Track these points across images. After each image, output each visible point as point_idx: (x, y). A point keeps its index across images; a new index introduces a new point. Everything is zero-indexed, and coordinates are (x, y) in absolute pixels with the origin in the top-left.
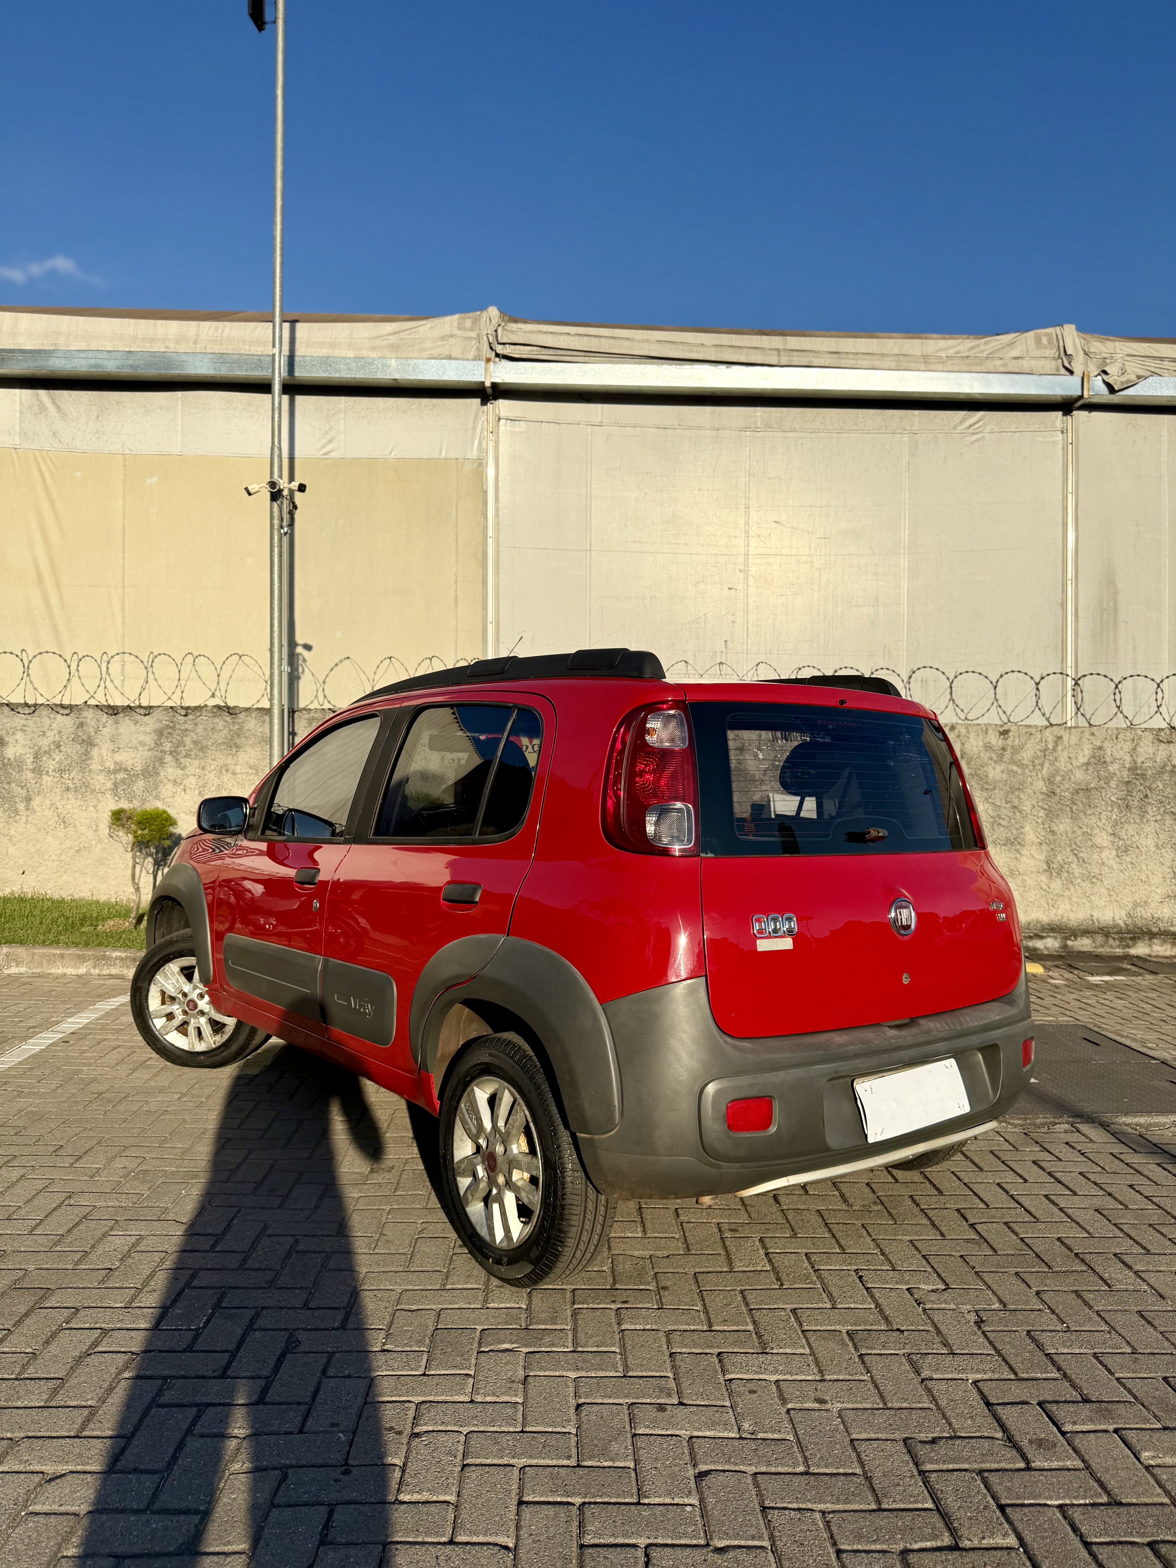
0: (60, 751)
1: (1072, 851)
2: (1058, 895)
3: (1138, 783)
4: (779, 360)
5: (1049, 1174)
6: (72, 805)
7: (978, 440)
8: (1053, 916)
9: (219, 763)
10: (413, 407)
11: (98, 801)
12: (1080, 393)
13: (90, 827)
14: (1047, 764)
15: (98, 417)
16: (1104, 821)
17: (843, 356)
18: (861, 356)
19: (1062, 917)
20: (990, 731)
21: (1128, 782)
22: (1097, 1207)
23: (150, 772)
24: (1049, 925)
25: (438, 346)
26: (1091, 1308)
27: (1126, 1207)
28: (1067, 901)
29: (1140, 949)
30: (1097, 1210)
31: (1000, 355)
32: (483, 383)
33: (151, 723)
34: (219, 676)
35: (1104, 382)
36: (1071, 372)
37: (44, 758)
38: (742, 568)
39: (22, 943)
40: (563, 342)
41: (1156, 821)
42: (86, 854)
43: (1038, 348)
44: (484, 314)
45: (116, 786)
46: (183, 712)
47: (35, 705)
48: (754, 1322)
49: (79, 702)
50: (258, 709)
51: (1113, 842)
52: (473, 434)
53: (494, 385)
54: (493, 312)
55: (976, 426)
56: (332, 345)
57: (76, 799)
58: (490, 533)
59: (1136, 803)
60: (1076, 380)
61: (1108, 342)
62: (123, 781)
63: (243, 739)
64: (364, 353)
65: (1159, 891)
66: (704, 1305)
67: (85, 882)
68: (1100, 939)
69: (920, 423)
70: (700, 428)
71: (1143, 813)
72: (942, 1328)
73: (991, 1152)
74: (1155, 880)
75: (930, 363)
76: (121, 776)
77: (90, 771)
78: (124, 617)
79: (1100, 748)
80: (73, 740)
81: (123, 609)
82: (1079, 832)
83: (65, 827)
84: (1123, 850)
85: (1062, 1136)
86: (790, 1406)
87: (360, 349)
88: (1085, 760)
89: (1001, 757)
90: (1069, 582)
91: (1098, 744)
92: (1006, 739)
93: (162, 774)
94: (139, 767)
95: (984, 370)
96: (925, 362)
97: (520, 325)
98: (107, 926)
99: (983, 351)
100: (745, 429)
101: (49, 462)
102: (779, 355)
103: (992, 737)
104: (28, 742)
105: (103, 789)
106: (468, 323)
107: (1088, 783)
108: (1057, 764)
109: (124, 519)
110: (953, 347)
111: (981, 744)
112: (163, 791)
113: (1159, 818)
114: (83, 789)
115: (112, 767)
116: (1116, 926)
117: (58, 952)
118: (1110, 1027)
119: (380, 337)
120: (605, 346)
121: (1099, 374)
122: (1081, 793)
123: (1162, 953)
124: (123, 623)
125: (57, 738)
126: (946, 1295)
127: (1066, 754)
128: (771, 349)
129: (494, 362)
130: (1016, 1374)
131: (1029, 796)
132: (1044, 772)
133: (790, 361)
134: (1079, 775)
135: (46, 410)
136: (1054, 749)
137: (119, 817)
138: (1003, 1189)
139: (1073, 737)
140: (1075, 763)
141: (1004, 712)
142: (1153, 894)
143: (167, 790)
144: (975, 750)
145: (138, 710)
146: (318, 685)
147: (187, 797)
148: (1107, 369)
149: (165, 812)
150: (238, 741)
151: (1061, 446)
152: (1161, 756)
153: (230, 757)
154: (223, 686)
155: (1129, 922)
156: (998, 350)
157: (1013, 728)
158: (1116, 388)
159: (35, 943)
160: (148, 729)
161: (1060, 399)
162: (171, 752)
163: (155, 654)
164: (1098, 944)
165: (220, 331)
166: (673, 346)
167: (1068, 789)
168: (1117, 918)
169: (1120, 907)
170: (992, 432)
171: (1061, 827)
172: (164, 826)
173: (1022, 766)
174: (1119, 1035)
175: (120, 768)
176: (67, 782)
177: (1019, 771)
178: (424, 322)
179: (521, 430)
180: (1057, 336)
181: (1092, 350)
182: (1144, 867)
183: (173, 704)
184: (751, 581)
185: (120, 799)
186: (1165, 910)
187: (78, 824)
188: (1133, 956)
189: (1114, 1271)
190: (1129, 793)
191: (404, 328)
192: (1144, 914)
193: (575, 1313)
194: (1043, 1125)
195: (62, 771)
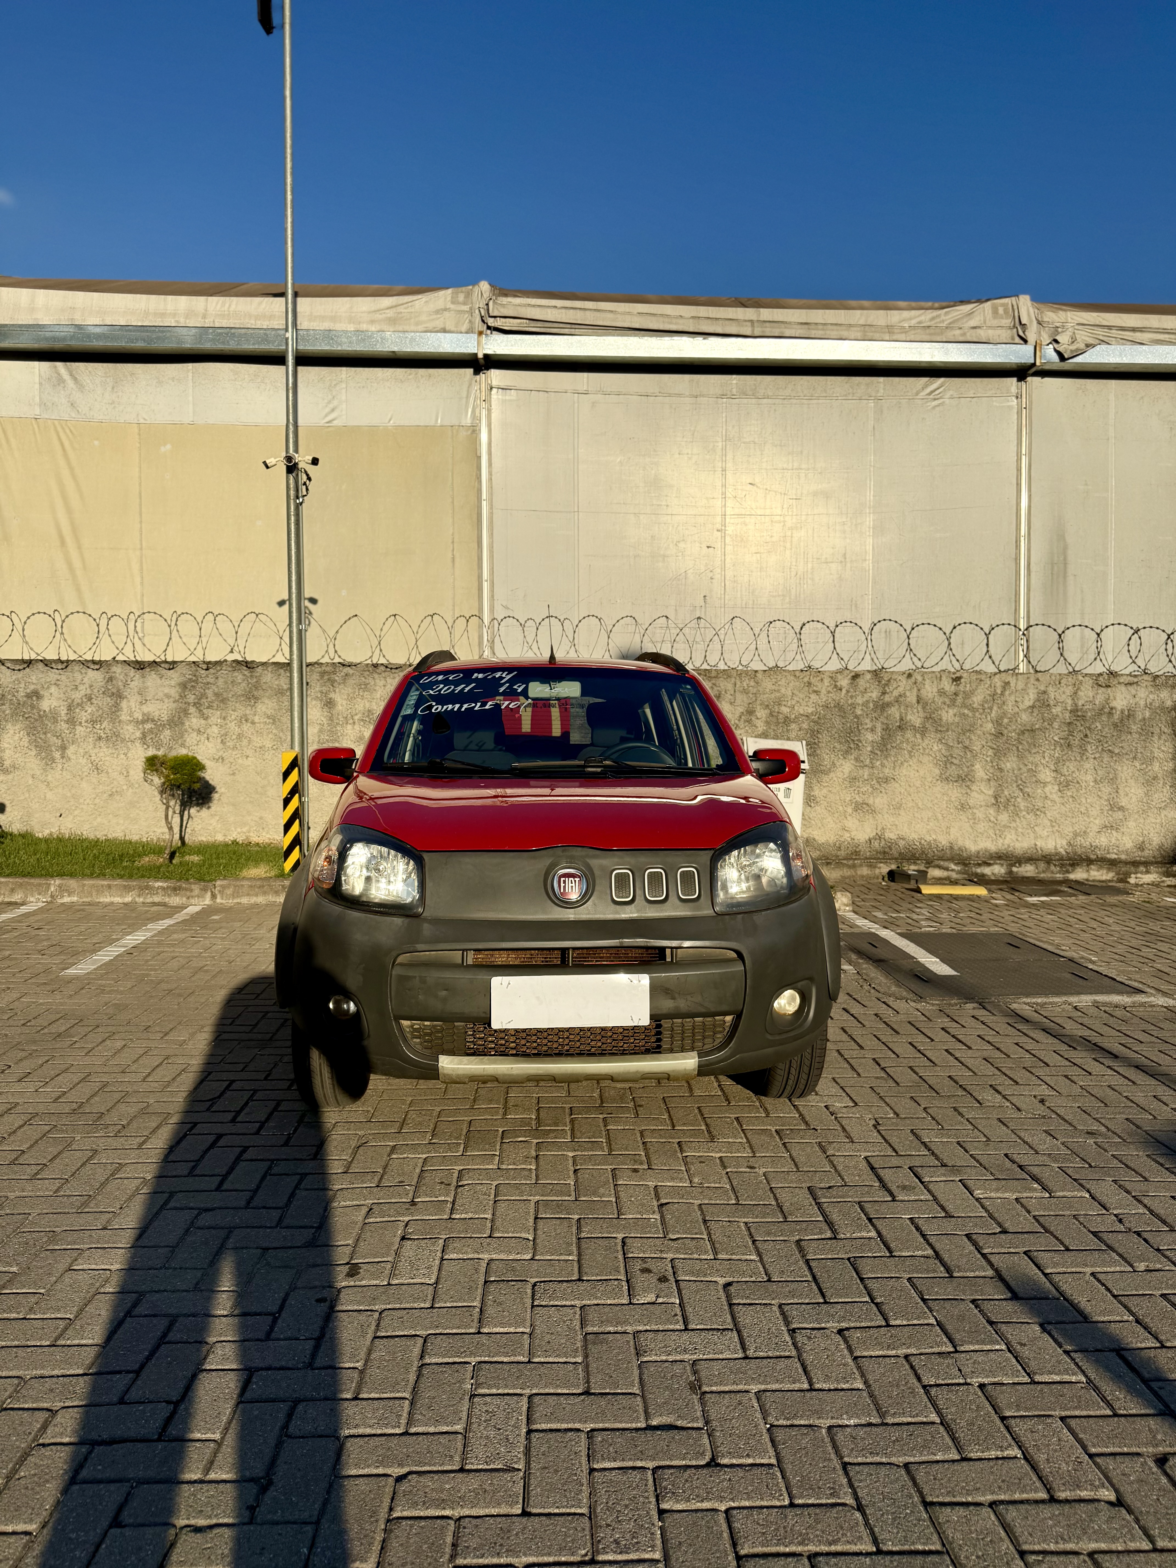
0: (92, 704)
1: (1018, 786)
2: (1004, 826)
3: (1078, 724)
4: (753, 331)
5: (953, 1036)
6: (103, 754)
7: (938, 405)
8: (1000, 845)
9: (239, 713)
10: (410, 377)
11: (128, 748)
12: (1033, 361)
13: (121, 773)
14: (995, 708)
15: (113, 388)
16: (1047, 759)
17: (813, 327)
18: (830, 327)
19: (1009, 846)
20: (944, 678)
21: (1069, 723)
22: (985, 1056)
23: (176, 722)
24: (997, 853)
25: (433, 320)
26: (963, 1116)
27: (1009, 1056)
28: (1013, 832)
29: (1079, 874)
30: (985, 1059)
31: (959, 324)
32: (476, 354)
33: (175, 677)
34: (237, 633)
35: (1055, 350)
36: (1025, 341)
37: (77, 710)
38: (719, 528)
39: (72, 875)
40: (550, 315)
41: (1095, 758)
42: (118, 798)
43: (995, 318)
44: (476, 288)
45: (144, 736)
46: (205, 667)
47: (68, 661)
48: (707, 1125)
49: (109, 658)
50: (274, 663)
51: (1055, 778)
52: (467, 402)
53: (486, 356)
54: (484, 286)
55: (937, 392)
56: (334, 319)
57: (108, 747)
58: (484, 496)
59: (1077, 742)
60: (1029, 348)
61: (1061, 312)
62: (151, 731)
63: (261, 691)
64: (364, 327)
65: (1097, 822)
66: (670, 1116)
67: (118, 824)
68: (1042, 865)
69: (884, 389)
70: (679, 395)
71: (1083, 751)
72: (847, 1128)
73: (909, 1022)
74: (1094, 812)
75: (893, 333)
76: (148, 726)
77: (120, 722)
78: (142, 578)
79: (1045, 692)
80: (104, 693)
81: (141, 569)
82: (1024, 769)
83: (98, 774)
84: (1065, 785)
85: (970, 1011)
86: (728, 1170)
87: (360, 323)
88: (1031, 703)
89: (953, 701)
90: (1022, 539)
91: (1043, 688)
92: (958, 685)
93: (187, 724)
94: (165, 718)
95: (944, 340)
96: (889, 332)
97: (510, 299)
98: (142, 862)
99: (943, 321)
100: (722, 396)
101: (68, 431)
102: (753, 326)
103: (946, 683)
104: (62, 695)
105: (133, 738)
106: (461, 297)
107: (1033, 725)
108: (1005, 707)
109: (140, 484)
110: (915, 317)
111: (935, 690)
112: (188, 740)
113: (1097, 755)
114: (114, 739)
115: (140, 718)
116: (1057, 854)
117: (105, 883)
118: (1034, 935)
119: (378, 310)
120: (590, 318)
121: (1050, 343)
122: (1027, 734)
123: (1098, 878)
124: (142, 583)
125: (89, 692)
126: (854, 1109)
127: (1013, 698)
128: (745, 321)
129: (486, 335)
130: (896, 1152)
131: (979, 736)
132: (993, 715)
133: (763, 332)
134: (1025, 717)
135: (64, 381)
136: (1002, 694)
137: (152, 763)
138: (913, 1046)
139: (1019, 683)
140: (1021, 706)
141: (958, 660)
142: (1091, 825)
143: (191, 739)
144: (930, 695)
145: (163, 665)
146: (329, 640)
147: (210, 745)
148: (1058, 338)
149: (195, 758)
150: (256, 693)
151: (1016, 411)
152: (1100, 699)
153: (249, 708)
154: (241, 642)
155: (1070, 850)
156: (957, 320)
157: (965, 675)
158: (1066, 356)
159: (84, 876)
160: (173, 683)
161: (1014, 366)
162: (195, 704)
163: (179, 613)
164: (1041, 870)
165: (227, 305)
166: (654, 318)
167: (1015, 730)
168: (1058, 846)
169: (1062, 837)
170: (952, 398)
171: (1008, 764)
172: (195, 770)
173: (974, 710)
174: (1039, 940)
175: (147, 719)
176: (99, 731)
177: (970, 714)
178: (420, 296)
179: (512, 398)
180: (1013, 306)
181: (1046, 319)
182: (1084, 800)
183: (195, 659)
184: (728, 540)
185: (149, 747)
186: (1102, 839)
187: (110, 771)
188: (1072, 881)
189: (988, 1097)
190: (1071, 733)
191: (401, 302)
192: (1084, 843)
193: (572, 1121)
194: (956, 1004)
195: (93, 722)
